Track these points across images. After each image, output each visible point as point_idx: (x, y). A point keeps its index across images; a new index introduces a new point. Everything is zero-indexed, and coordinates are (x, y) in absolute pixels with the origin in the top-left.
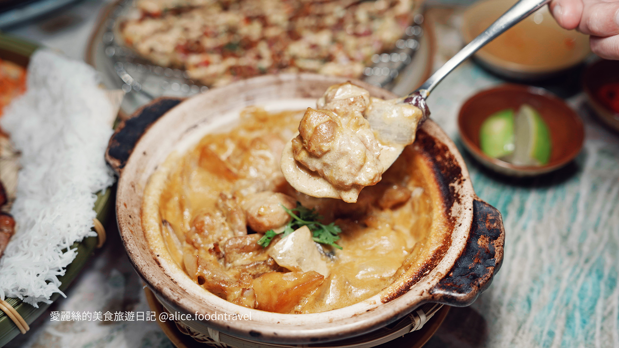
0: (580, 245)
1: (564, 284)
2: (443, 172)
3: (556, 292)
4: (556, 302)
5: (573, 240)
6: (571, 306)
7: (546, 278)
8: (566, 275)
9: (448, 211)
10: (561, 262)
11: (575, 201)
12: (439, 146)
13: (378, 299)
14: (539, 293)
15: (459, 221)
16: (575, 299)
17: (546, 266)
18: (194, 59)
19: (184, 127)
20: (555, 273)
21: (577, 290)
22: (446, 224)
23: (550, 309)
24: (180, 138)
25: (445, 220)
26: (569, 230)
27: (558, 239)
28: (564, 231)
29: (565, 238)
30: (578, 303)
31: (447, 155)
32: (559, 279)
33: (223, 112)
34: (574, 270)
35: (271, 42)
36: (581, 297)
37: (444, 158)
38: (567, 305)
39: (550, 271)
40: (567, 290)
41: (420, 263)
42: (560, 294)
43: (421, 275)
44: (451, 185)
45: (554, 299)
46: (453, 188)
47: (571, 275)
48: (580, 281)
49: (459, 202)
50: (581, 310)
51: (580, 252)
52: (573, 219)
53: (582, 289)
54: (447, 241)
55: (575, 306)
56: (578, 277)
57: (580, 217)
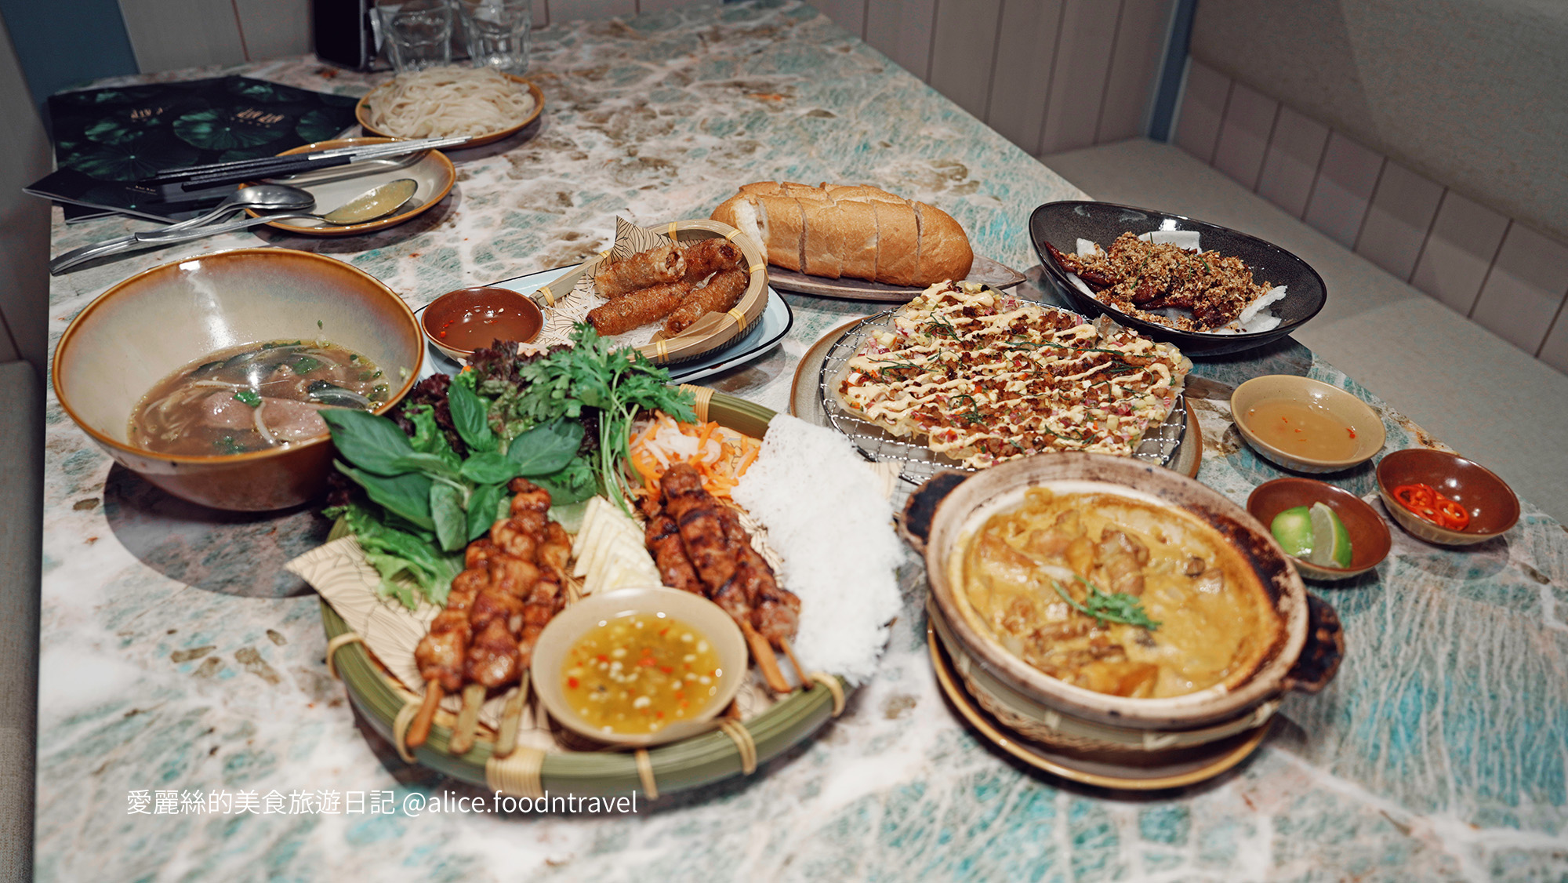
0: (1394, 658)
1: (1383, 698)
2: (1262, 566)
3: (1376, 705)
4: (1377, 716)
5: (1385, 652)
6: (1393, 720)
7: (1362, 691)
8: (1384, 688)
9: (1275, 605)
10: (1377, 675)
11: (1382, 612)
12: (1255, 538)
13: (1221, 688)
14: (1357, 705)
15: (1293, 614)
16: (1396, 712)
17: (1361, 677)
18: (936, 430)
19: (971, 506)
20: (1371, 686)
21: (1397, 704)
22: (1275, 619)
23: (1372, 722)
24: (968, 518)
25: (1273, 614)
26: (1380, 643)
27: (1369, 651)
28: (1376, 644)
29: (1377, 650)
30: (1400, 717)
31: (1266, 548)
32: (1376, 692)
33: (1006, 492)
34: (1391, 683)
35: (1016, 414)
36: (1403, 712)
37: (1263, 551)
38: (1389, 718)
39: (1366, 684)
40: (1386, 703)
41: (1257, 656)
42: (1380, 707)
43: (1260, 667)
44: (1275, 579)
45: (1375, 712)
46: (1278, 583)
47: (1389, 688)
48: (1400, 694)
49: (1288, 595)
50: (1405, 724)
51: (1396, 666)
52: (1383, 631)
53: (1402, 703)
54: (1282, 638)
55: (1397, 720)
56: (1397, 690)
57: (1390, 629)
